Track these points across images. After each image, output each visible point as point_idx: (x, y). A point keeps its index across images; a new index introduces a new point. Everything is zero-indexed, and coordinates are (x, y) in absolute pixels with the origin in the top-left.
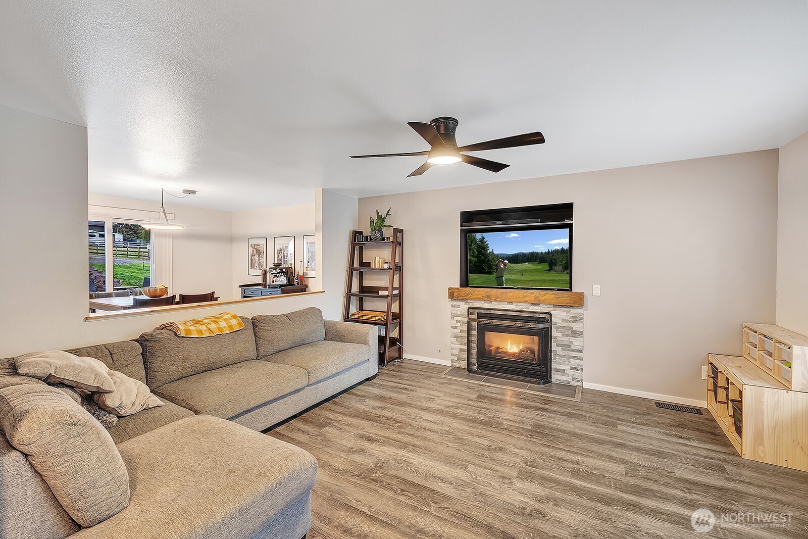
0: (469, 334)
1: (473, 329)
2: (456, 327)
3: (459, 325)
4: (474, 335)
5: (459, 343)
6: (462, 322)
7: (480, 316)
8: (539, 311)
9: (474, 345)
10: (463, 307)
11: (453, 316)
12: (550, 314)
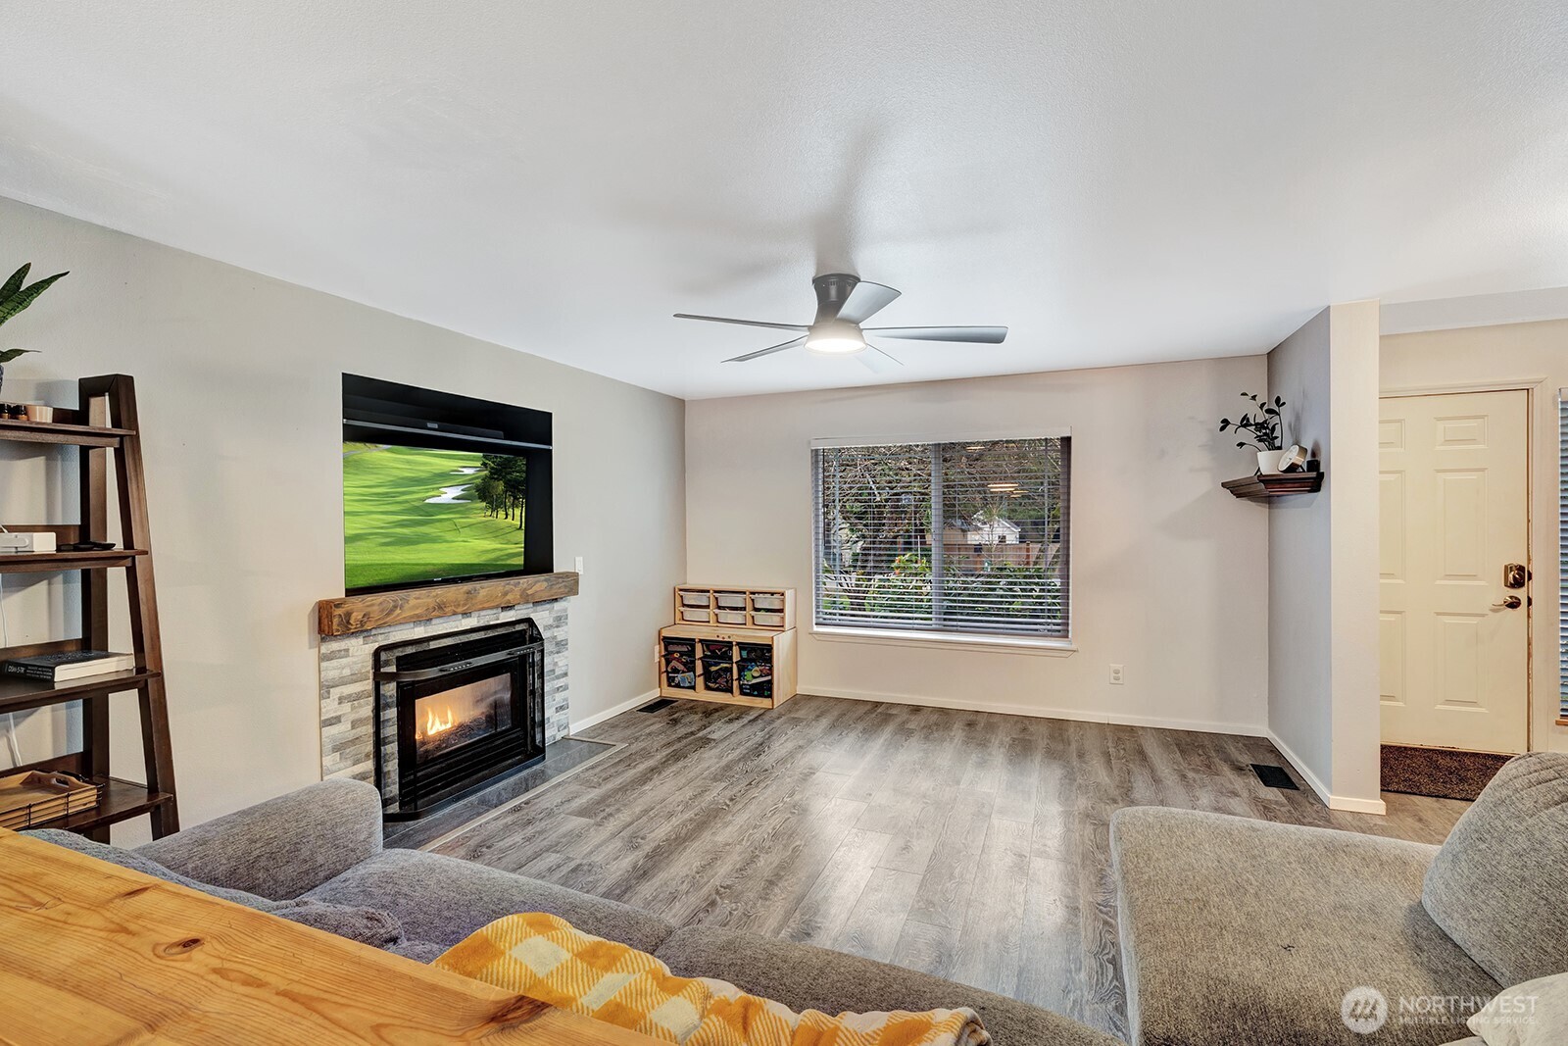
0: (378, 723)
1: (388, 706)
2: (337, 720)
3: (347, 707)
4: (388, 720)
5: (349, 762)
6: (358, 697)
7: (405, 663)
8: (514, 619)
9: (392, 749)
10: (359, 652)
11: (325, 689)
12: (529, 621)
